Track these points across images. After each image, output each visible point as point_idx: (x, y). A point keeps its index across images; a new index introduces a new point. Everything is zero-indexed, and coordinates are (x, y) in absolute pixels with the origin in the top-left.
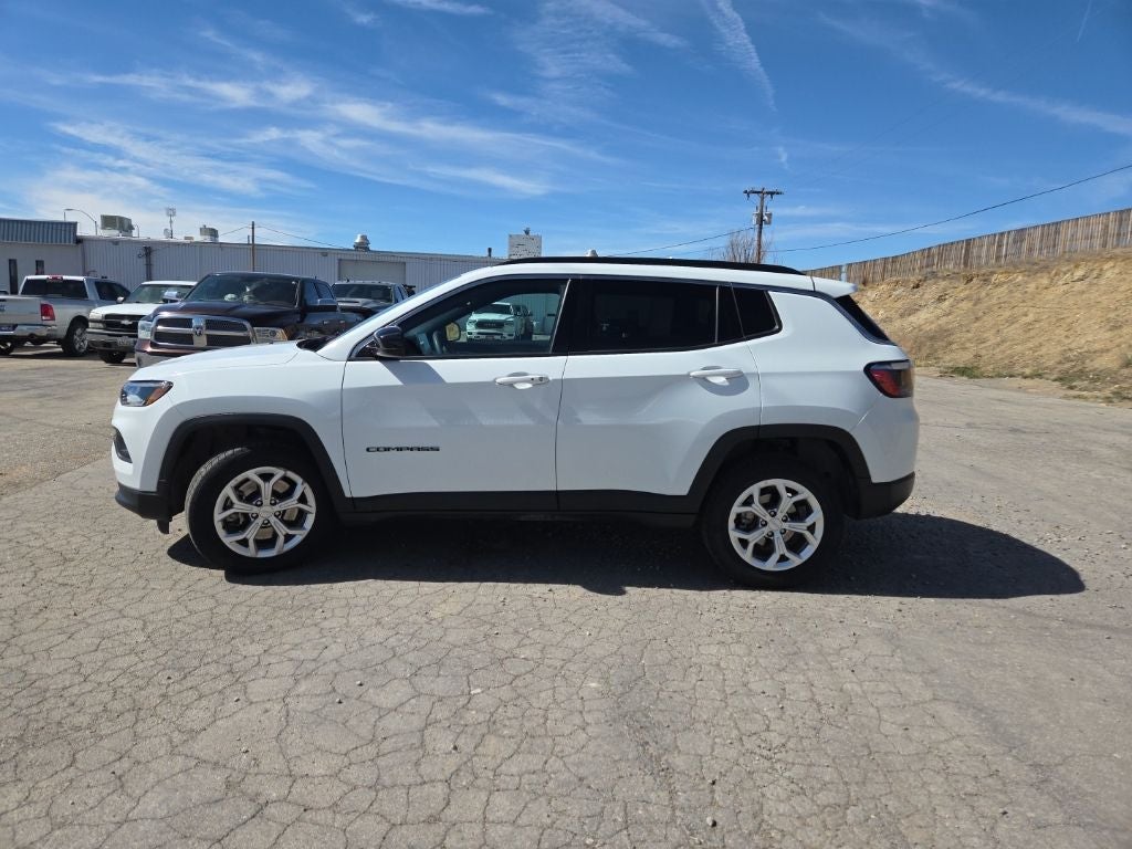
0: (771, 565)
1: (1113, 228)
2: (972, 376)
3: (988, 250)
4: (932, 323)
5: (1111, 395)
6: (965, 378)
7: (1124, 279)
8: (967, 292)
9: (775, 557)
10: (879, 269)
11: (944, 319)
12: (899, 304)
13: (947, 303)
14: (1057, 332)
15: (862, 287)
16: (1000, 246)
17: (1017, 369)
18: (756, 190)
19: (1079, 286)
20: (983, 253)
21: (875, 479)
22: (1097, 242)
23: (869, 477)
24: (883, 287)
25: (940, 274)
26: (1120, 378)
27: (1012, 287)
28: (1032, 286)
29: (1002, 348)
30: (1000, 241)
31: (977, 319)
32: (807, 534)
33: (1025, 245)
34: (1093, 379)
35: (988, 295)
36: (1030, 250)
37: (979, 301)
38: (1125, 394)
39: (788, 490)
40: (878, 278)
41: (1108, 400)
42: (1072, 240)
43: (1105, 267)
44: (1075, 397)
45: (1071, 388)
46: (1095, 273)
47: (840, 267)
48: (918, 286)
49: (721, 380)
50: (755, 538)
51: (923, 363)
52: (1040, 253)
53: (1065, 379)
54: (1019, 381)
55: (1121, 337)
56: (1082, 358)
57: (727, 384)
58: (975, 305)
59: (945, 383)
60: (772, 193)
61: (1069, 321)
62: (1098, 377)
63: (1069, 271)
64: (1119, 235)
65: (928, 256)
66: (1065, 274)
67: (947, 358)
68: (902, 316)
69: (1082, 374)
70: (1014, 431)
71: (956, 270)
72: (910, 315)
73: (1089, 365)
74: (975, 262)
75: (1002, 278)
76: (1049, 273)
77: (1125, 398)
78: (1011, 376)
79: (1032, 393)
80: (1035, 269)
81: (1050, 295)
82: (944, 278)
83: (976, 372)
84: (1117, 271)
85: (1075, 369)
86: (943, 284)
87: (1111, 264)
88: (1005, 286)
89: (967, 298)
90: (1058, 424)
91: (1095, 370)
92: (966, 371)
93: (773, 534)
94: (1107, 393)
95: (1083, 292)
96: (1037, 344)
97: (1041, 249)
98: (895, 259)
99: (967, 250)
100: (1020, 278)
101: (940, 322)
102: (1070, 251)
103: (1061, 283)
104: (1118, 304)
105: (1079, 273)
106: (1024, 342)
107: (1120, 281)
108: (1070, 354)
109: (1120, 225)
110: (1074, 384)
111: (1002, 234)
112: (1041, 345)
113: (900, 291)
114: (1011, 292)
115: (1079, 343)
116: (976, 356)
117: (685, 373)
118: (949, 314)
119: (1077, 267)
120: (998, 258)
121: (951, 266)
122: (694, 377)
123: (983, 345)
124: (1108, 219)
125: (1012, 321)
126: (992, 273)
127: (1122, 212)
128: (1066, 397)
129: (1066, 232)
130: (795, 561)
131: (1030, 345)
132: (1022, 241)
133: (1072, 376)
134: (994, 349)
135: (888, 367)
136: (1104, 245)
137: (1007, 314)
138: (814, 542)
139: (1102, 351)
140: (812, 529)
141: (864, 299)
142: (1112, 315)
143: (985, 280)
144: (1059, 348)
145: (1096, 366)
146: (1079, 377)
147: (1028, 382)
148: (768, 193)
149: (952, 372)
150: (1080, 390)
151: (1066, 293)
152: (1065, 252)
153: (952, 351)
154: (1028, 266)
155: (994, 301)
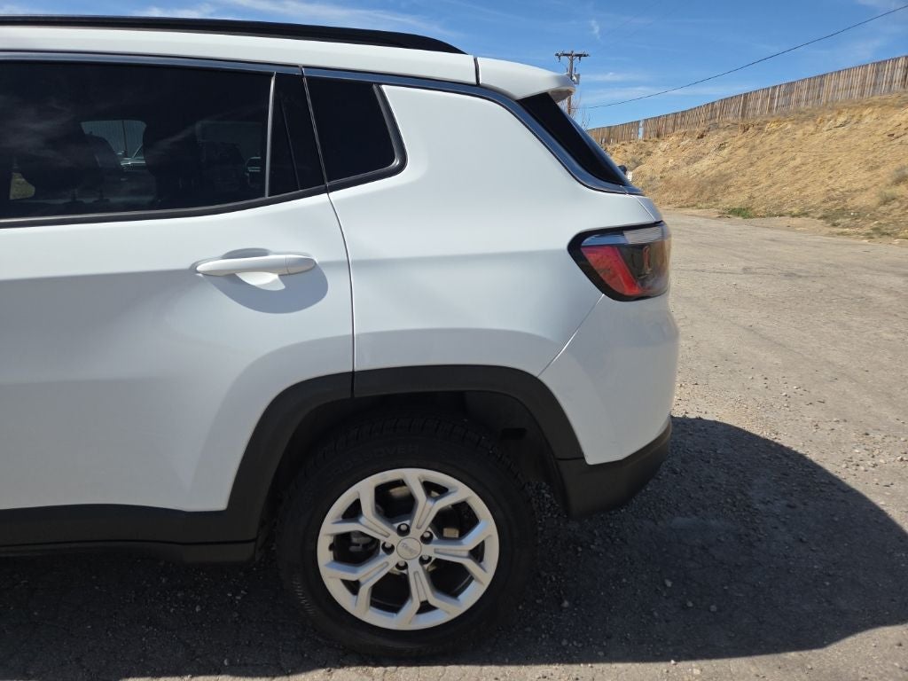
0: (405, 619)
1: (870, 78)
2: (745, 217)
3: (762, 102)
4: (713, 168)
5: (871, 231)
6: (740, 218)
7: (881, 124)
8: (744, 140)
9: (412, 606)
10: (670, 122)
11: (724, 165)
12: (686, 154)
13: (726, 151)
14: (822, 173)
15: (656, 139)
16: (772, 99)
17: (786, 209)
18: (565, 52)
19: (841, 131)
20: (757, 104)
21: (591, 459)
22: (856, 93)
23: (580, 457)
24: (674, 138)
25: (721, 125)
26: (879, 215)
27: (782, 135)
28: (799, 133)
29: (773, 189)
30: (773, 94)
31: (752, 164)
32: (470, 565)
33: (794, 97)
34: (854, 216)
35: (761, 142)
36: (798, 101)
37: (753, 148)
38: (883, 230)
39: (429, 487)
40: (670, 130)
41: (869, 236)
42: (834, 91)
43: (865, 113)
44: (838, 234)
45: (834, 225)
46: (855, 119)
47: (638, 122)
48: (702, 136)
49: (266, 280)
50: (370, 574)
51: (705, 205)
52: (806, 104)
53: (829, 218)
54: (787, 220)
55: (879, 176)
56: (843, 197)
57: (281, 287)
58: (751, 151)
59: (723, 224)
60: (580, 56)
61: (831, 163)
62: (860, 215)
63: (832, 118)
64: (875, 84)
65: (712, 110)
66: (829, 120)
67: (725, 200)
68: (688, 164)
69: (843, 212)
70: (790, 275)
71: (735, 121)
72: (695, 162)
73: (850, 203)
74: (751, 114)
75: (774, 126)
76: (815, 121)
77: (884, 234)
78: (781, 215)
79: (800, 231)
80: (802, 118)
81: (816, 140)
82: (724, 129)
83: (750, 212)
84: (874, 116)
85: (838, 208)
86: (723, 134)
87: (870, 110)
88: (777, 134)
89: (744, 146)
90: (830, 265)
91: (857, 207)
92: (741, 212)
93: (406, 566)
94: (867, 229)
95: (844, 137)
96: (803, 185)
97: (807, 100)
98: (684, 113)
99: (745, 104)
100: (789, 126)
101: (719, 168)
102: (832, 101)
103: (825, 129)
104: (875, 146)
105: (841, 119)
106: (793, 183)
107: (877, 125)
108: (833, 194)
109: (877, 75)
110: (837, 221)
111: (775, 88)
112: (806, 186)
113: (686, 141)
114: (782, 138)
115: (841, 183)
116: (750, 198)
117: (184, 264)
118: (728, 160)
119: (839, 114)
120: (770, 109)
121: (730, 118)
122: (207, 274)
123: (757, 187)
124: (866, 70)
125: (782, 164)
126: (767, 122)
127: (879, 63)
128: (831, 234)
129: (829, 84)
130: (448, 610)
131: (797, 186)
132: (791, 93)
133: (836, 214)
134: (766, 190)
135: (619, 240)
136: (862, 94)
137: (778, 158)
138: (483, 576)
139: (862, 190)
140: (477, 554)
141: (657, 150)
142: (870, 157)
143: (760, 129)
144: (823, 189)
145: (857, 204)
146: (842, 215)
147: (796, 221)
148: (577, 55)
149: (730, 213)
150: (843, 227)
151: (829, 138)
152: (827, 102)
153: (729, 194)
154: (796, 115)
155: (767, 148)
